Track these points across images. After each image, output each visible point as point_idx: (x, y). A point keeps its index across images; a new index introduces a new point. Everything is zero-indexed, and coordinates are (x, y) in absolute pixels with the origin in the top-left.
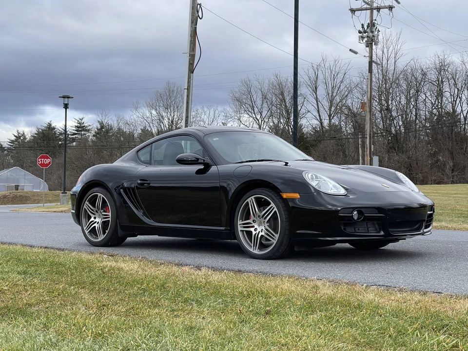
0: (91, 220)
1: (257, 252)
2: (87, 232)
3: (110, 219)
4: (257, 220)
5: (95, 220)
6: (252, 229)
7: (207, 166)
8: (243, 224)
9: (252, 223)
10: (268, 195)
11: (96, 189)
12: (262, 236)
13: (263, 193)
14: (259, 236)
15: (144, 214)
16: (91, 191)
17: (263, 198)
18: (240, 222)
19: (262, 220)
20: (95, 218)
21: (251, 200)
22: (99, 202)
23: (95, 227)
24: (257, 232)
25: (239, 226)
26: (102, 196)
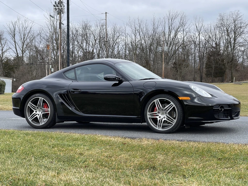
0: (33, 113)
1: (161, 129)
2: (30, 120)
3: (49, 112)
4: (161, 112)
5: (36, 113)
6: (157, 117)
7: (121, 82)
8: (151, 114)
9: (158, 113)
10: (168, 98)
11: (37, 95)
12: (164, 121)
13: (166, 97)
14: (163, 121)
15: (76, 109)
16: (34, 96)
17: (165, 100)
18: (148, 113)
19: (165, 112)
20: (36, 112)
21: (156, 101)
22: (40, 102)
23: (37, 117)
24: (161, 118)
25: (148, 115)
26: (43, 99)
